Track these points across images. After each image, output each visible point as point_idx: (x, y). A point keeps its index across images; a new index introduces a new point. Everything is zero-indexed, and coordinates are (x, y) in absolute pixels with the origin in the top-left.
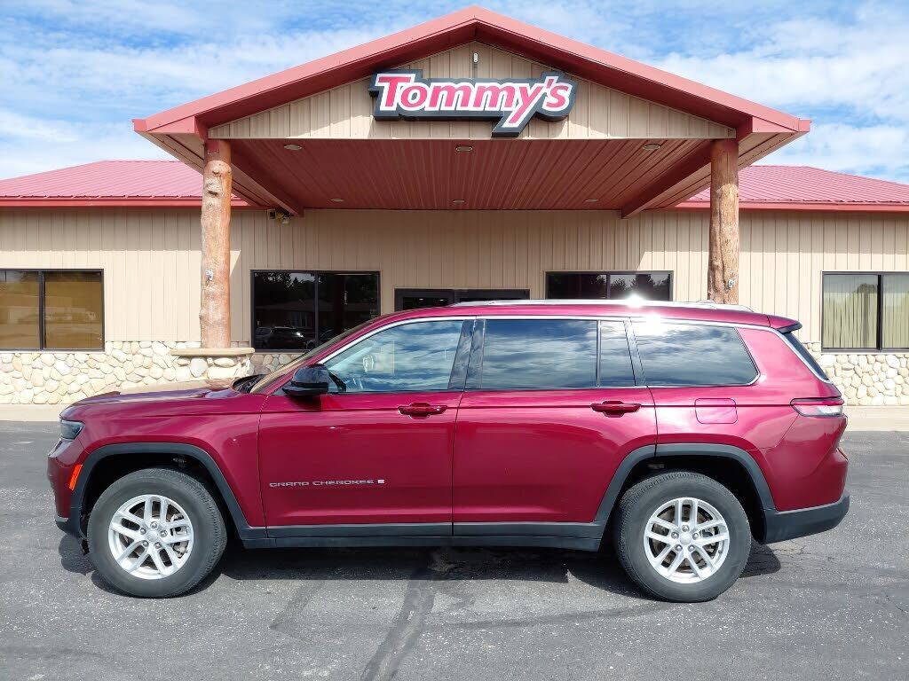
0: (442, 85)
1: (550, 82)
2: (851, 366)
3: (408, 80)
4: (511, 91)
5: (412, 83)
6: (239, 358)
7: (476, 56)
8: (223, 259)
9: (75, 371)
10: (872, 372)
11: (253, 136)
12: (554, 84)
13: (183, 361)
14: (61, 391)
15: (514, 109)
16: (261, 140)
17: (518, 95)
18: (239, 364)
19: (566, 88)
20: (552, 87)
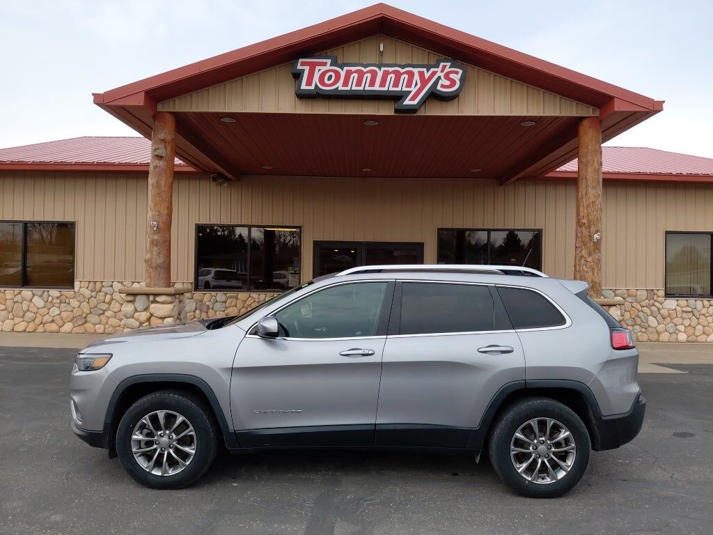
0: (354, 69)
1: (444, 67)
2: (690, 309)
3: (325, 64)
4: (411, 75)
5: (328, 67)
6: (177, 296)
7: (382, 46)
8: (166, 212)
9: (49, 305)
10: (707, 314)
11: (194, 110)
12: (447, 70)
13: (130, 298)
14: (37, 321)
15: (414, 90)
16: (201, 113)
17: (417, 78)
18: (177, 301)
19: (457, 73)
20: (445, 71)
